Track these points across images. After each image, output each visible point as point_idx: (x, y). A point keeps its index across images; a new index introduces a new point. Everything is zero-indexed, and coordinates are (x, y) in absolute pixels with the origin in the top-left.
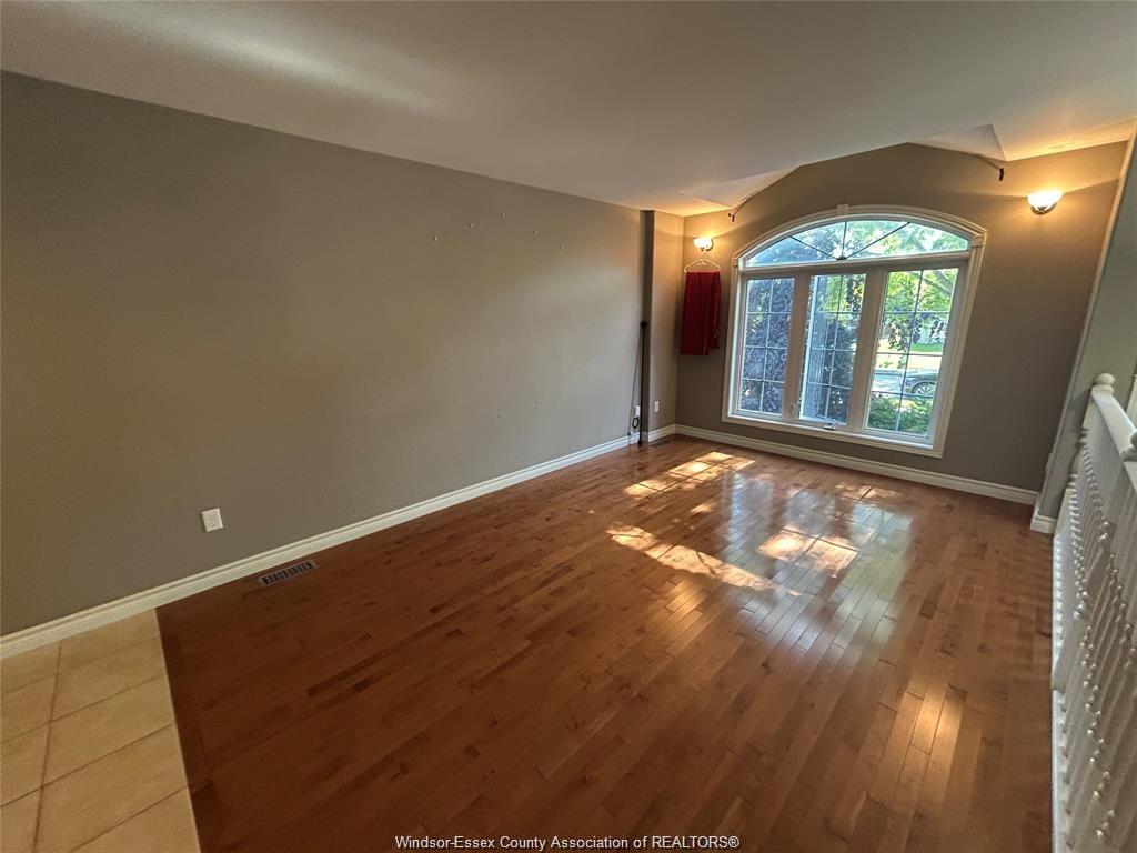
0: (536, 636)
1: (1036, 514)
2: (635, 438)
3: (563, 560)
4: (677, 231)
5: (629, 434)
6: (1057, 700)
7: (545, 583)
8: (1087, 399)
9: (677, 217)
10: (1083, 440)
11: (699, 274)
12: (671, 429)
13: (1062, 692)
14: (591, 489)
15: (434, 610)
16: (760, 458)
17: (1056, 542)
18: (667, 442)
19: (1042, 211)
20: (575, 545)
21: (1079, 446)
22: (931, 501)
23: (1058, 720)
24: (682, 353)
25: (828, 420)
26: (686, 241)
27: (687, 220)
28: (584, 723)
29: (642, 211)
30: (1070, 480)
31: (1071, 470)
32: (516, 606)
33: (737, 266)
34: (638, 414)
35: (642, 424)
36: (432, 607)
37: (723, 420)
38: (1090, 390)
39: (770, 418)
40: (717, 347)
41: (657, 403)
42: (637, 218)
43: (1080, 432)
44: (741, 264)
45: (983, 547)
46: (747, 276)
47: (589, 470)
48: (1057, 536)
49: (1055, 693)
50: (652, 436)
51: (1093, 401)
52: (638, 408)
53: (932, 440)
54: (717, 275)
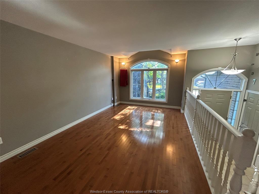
0: (109, 149)
1: (181, 110)
2: (112, 105)
3: (107, 133)
4: (118, 61)
5: (111, 104)
6: (193, 136)
7: (106, 138)
8: (186, 91)
9: (118, 58)
10: (186, 98)
11: (123, 70)
12: (119, 102)
13: (193, 135)
14: (107, 117)
15: (81, 150)
16: (138, 106)
17: (185, 114)
18: (119, 105)
19: (177, 63)
20: (109, 129)
21: (186, 99)
22: (167, 110)
23: (194, 139)
24: (121, 86)
25: (149, 98)
26: (119, 63)
27: (119, 59)
28: (127, 163)
29: (111, 56)
30: (185, 104)
31: (185, 103)
32: (101, 145)
33: (130, 69)
34: (113, 99)
35: (113, 102)
36: (80, 150)
37: (130, 99)
38: (186, 90)
39: (139, 98)
40: (128, 85)
41: (116, 97)
42: (110, 57)
43: (186, 96)
44: (131, 68)
45: (176, 117)
46: (132, 71)
47: (105, 113)
48: (185, 113)
49: (192, 136)
50: (116, 104)
51: (187, 92)
52: (113, 98)
53: (165, 100)
54: (127, 70)
